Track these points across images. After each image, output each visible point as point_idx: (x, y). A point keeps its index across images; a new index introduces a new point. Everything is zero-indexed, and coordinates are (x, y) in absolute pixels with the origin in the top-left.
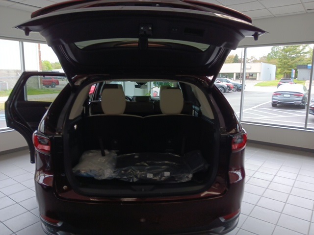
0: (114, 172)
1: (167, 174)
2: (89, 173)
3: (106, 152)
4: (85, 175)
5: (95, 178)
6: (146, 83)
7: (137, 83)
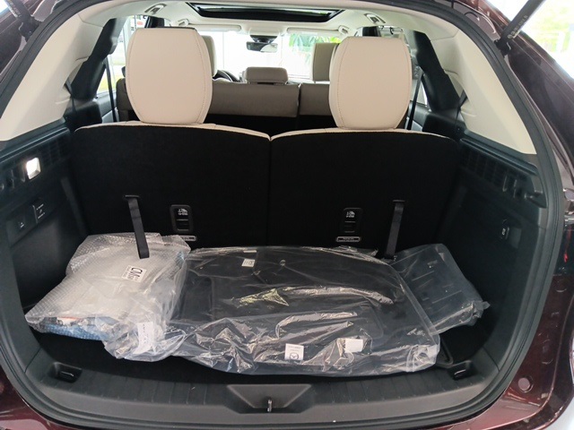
0: (168, 336)
1: (354, 345)
2: (86, 328)
3: (153, 239)
4: (72, 332)
5: (107, 347)
6: (275, 37)
7: (252, 36)
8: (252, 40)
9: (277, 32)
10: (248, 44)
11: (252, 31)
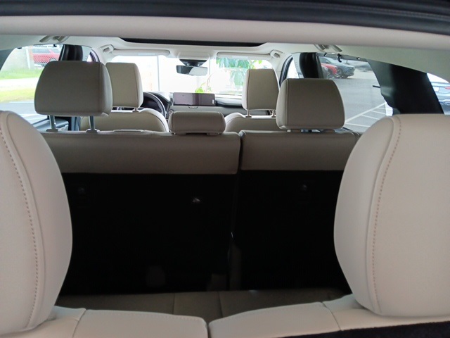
6: (205, 61)
7: (181, 60)
8: (182, 64)
9: (207, 57)
10: (178, 67)
11: (180, 56)
